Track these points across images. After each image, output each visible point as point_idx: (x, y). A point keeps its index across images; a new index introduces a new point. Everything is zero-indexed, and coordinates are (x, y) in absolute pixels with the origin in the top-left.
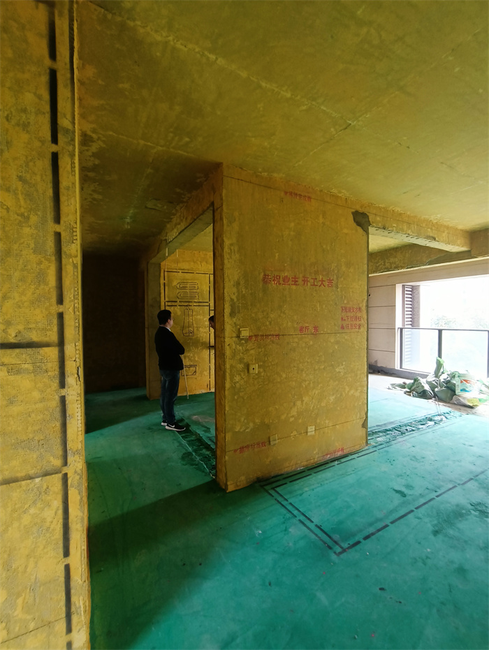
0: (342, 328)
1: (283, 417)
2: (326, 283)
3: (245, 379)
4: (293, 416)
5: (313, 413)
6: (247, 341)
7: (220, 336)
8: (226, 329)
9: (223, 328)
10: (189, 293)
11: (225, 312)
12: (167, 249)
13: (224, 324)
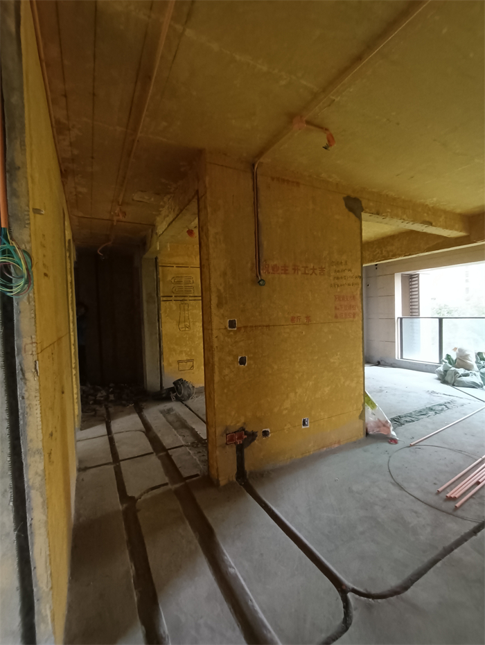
0: (336, 317)
1: (276, 410)
2: (318, 272)
3: (235, 372)
4: (286, 409)
5: (308, 405)
6: (235, 332)
7: (208, 328)
8: (213, 321)
9: (210, 320)
10: (184, 288)
11: (212, 303)
12: (158, 243)
13: (211, 315)
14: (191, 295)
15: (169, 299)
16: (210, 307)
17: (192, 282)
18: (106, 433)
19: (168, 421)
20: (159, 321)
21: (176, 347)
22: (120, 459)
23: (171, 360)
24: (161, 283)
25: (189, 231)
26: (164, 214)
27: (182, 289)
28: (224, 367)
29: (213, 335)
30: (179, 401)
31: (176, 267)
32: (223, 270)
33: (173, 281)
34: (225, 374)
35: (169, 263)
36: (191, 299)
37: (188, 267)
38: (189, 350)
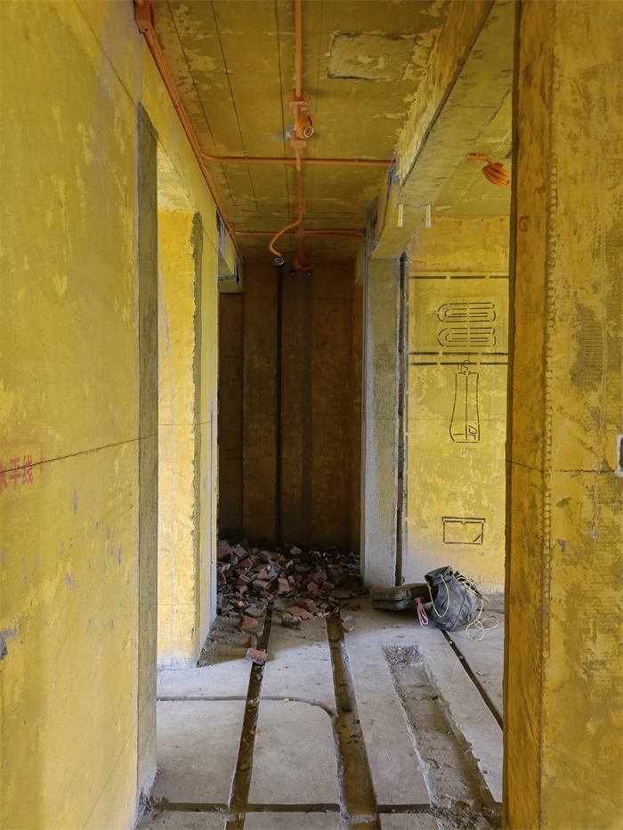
7: (529, 464)
8: (550, 438)
9: (539, 431)
10: (469, 331)
11: (549, 364)
12: (401, 207)
13: (545, 415)
14: (488, 350)
15: (428, 359)
16: (543, 379)
17: (491, 315)
18: (245, 694)
19: (399, 689)
20: (401, 413)
21: (439, 481)
22: (251, 800)
23: (425, 513)
24: (412, 319)
25: (489, 166)
26: (415, 109)
27: (464, 336)
28: (591, 627)
29: (547, 494)
30: (437, 627)
31: (452, 278)
32: (609, 229)
33: (441, 314)
34: (590, 658)
35: (434, 267)
36: (485, 361)
37: (484, 277)
38: (472, 492)
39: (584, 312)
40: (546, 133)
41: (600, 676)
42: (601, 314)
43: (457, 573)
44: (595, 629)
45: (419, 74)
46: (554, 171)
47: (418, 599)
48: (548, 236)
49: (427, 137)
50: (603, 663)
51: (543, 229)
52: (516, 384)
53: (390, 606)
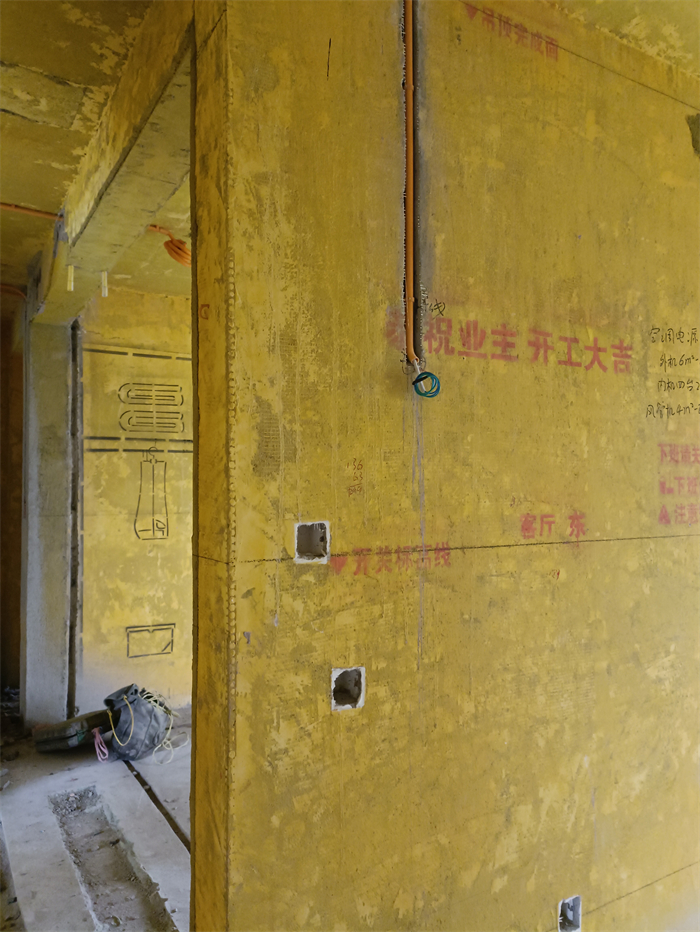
0: (664, 518)
1: (467, 879)
2: (608, 359)
3: (317, 736)
4: (504, 870)
5: (577, 848)
6: (323, 576)
7: (215, 557)
8: (235, 528)
9: (224, 522)
10: (155, 415)
11: (232, 455)
12: (71, 270)
13: (230, 505)
14: (176, 437)
15: (109, 445)
16: (227, 470)
17: (178, 400)
21: (123, 586)
23: (105, 626)
24: (87, 398)
25: (171, 242)
26: (85, 165)
27: (150, 420)
28: (275, 717)
29: (232, 586)
30: (118, 758)
31: (134, 355)
32: (283, 327)
33: (123, 394)
34: (274, 749)
35: (112, 341)
36: (173, 448)
37: (170, 358)
38: (161, 594)
39: (262, 405)
40: (222, 225)
41: (284, 765)
42: (278, 408)
43: (143, 691)
44: (278, 718)
45: (90, 128)
46: (231, 265)
47: (96, 731)
48: (228, 328)
49: (101, 198)
50: (286, 751)
51: (223, 319)
52: (202, 476)
53: (59, 746)
